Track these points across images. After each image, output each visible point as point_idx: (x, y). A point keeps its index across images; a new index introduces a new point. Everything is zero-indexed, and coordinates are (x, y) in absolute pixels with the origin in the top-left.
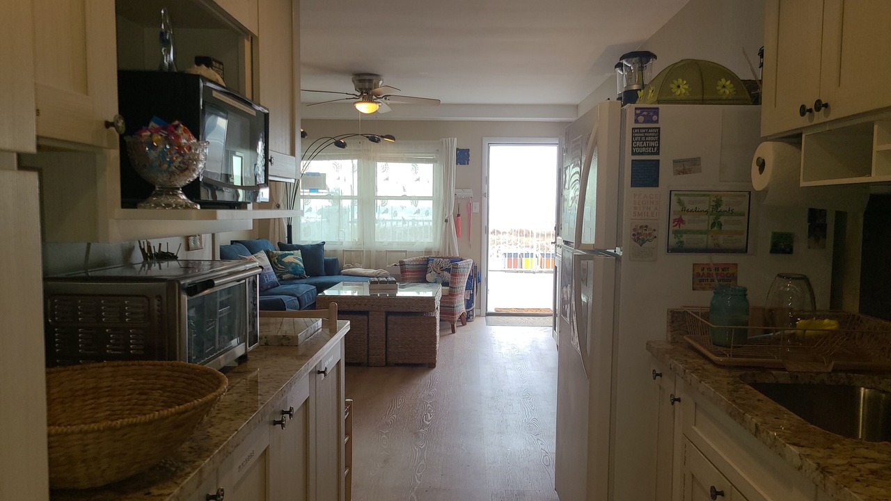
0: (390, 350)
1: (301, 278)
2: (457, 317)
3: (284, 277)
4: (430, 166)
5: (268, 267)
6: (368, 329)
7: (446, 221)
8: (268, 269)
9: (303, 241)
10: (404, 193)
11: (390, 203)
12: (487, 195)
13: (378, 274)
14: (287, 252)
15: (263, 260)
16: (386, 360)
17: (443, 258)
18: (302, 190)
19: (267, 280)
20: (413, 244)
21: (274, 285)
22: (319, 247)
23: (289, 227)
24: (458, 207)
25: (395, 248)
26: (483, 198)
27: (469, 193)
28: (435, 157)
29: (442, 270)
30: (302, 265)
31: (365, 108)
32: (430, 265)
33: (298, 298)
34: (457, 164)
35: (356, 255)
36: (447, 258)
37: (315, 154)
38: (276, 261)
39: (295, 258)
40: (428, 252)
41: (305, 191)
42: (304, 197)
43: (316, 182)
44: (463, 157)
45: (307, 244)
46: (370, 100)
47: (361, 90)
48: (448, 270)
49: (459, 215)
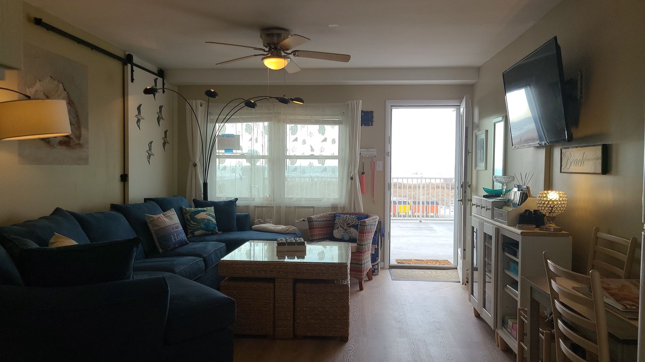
0: (298, 321)
1: (213, 234)
2: (365, 273)
3: (196, 233)
4: (337, 127)
5: (177, 225)
6: (274, 297)
7: (352, 178)
8: (177, 228)
9: (218, 198)
10: (312, 153)
11: (300, 163)
12: (389, 154)
13: (287, 230)
14: (200, 209)
15: (171, 219)
16: (294, 331)
17: (350, 214)
18: (217, 151)
19: (175, 239)
20: (320, 200)
21: (182, 244)
22: (232, 203)
23: (205, 185)
24: (362, 165)
25: (304, 204)
26: (386, 156)
27: (374, 152)
28: (341, 119)
29: (350, 227)
30: (214, 221)
31: (273, 63)
32: (337, 221)
33: (204, 258)
34: (361, 125)
35: (267, 211)
36: (353, 214)
37: (228, 117)
38: (189, 217)
39: (208, 215)
40: (334, 207)
41: (220, 151)
42: (219, 157)
43: (231, 142)
44: (367, 118)
45: (221, 200)
46: (278, 56)
47: (268, 45)
48: (355, 227)
49: (363, 173)
